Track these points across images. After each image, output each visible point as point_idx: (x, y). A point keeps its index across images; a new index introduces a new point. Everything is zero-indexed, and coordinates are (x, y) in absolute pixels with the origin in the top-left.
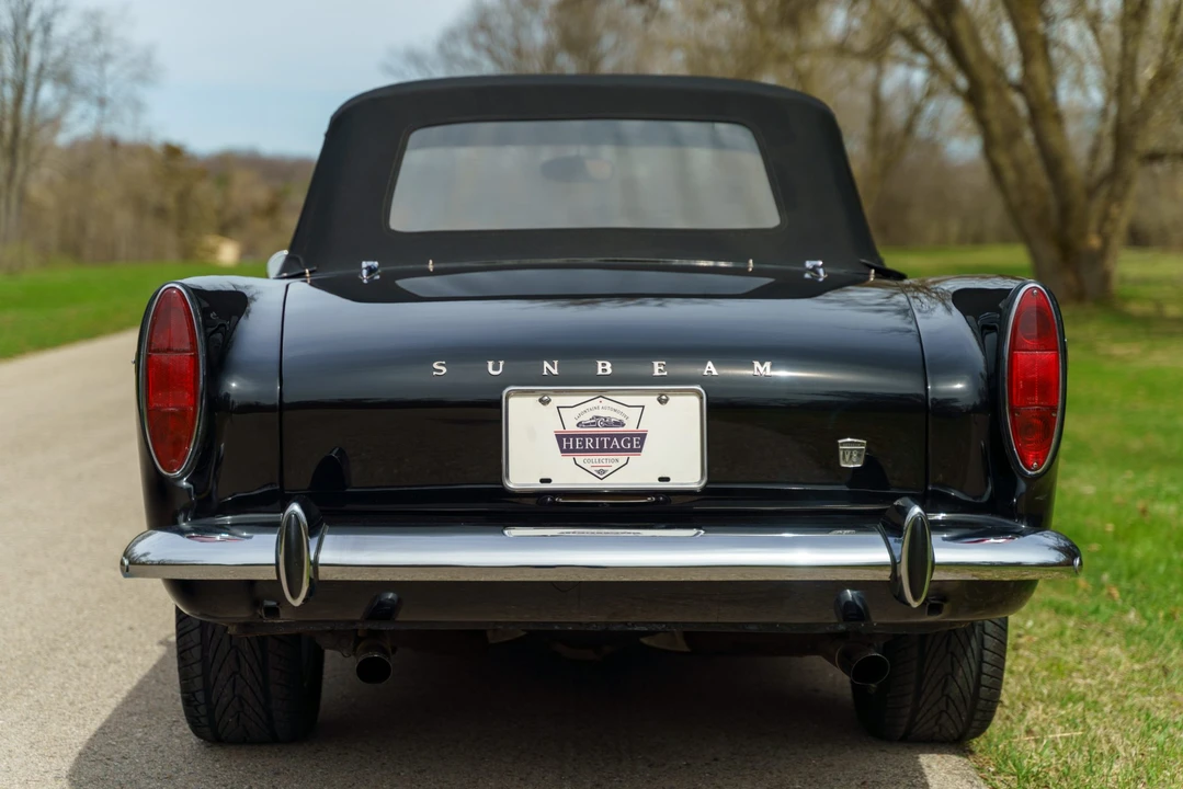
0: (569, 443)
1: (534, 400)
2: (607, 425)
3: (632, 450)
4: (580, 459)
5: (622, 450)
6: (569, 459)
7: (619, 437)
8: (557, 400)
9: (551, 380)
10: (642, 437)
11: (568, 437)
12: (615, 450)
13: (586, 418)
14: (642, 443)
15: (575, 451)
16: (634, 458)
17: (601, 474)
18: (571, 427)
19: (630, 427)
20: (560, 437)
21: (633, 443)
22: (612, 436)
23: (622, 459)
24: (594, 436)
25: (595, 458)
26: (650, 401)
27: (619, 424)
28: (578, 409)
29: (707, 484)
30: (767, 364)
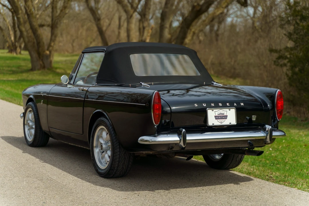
0: (217, 118)
1: (211, 110)
2: (222, 114)
3: (226, 118)
4: (218, 120)
5: (224, 119)
6: (217, 120)
7: (224, 116)
8: (215, 110)
9: (213, 107)
10: (227, 116)
11: (216, 116)
12: (223, 119)
13: (219, 113)
14: (227, 117)
15: (217, 119)
16: (226, 120)
17: (221, 123)
18: (217, 115)
19: (225, 115)
20: (215, 117)
21: (225, 117)
22: (223, 116)
23: (224, 120)
24: (220, 116)
25: (220, 120)
26: (228, 110)
27: (224, 114)
28: (218, 112)
29: (237, 123)
30: (243, 103)
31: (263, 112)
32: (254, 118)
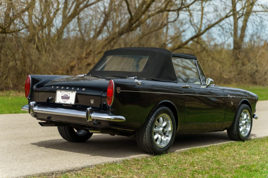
0: (63, 98)
1: (60, 92)
2: (66, 95)
3: (68, 99)
4: (63, 100)
7: (67, 97)
8: (62, 92)
9: (62, 89)
10: (69, 97)
12: (67, 99)
13: (64, 94)
16: (68, 100)
17: (65, 102)
18: (63, 96)
19: (68, 96)
20: (62, 97)
21: (68, 98)
22: (66, 97)
23: (67, 100)
24: (65, 97)
26: (71, 93)
27: (67, 95)
28: (64, 93)
29: (75, 104)
30: (85, 89)
31: (100, 97)
32: (92, 102)
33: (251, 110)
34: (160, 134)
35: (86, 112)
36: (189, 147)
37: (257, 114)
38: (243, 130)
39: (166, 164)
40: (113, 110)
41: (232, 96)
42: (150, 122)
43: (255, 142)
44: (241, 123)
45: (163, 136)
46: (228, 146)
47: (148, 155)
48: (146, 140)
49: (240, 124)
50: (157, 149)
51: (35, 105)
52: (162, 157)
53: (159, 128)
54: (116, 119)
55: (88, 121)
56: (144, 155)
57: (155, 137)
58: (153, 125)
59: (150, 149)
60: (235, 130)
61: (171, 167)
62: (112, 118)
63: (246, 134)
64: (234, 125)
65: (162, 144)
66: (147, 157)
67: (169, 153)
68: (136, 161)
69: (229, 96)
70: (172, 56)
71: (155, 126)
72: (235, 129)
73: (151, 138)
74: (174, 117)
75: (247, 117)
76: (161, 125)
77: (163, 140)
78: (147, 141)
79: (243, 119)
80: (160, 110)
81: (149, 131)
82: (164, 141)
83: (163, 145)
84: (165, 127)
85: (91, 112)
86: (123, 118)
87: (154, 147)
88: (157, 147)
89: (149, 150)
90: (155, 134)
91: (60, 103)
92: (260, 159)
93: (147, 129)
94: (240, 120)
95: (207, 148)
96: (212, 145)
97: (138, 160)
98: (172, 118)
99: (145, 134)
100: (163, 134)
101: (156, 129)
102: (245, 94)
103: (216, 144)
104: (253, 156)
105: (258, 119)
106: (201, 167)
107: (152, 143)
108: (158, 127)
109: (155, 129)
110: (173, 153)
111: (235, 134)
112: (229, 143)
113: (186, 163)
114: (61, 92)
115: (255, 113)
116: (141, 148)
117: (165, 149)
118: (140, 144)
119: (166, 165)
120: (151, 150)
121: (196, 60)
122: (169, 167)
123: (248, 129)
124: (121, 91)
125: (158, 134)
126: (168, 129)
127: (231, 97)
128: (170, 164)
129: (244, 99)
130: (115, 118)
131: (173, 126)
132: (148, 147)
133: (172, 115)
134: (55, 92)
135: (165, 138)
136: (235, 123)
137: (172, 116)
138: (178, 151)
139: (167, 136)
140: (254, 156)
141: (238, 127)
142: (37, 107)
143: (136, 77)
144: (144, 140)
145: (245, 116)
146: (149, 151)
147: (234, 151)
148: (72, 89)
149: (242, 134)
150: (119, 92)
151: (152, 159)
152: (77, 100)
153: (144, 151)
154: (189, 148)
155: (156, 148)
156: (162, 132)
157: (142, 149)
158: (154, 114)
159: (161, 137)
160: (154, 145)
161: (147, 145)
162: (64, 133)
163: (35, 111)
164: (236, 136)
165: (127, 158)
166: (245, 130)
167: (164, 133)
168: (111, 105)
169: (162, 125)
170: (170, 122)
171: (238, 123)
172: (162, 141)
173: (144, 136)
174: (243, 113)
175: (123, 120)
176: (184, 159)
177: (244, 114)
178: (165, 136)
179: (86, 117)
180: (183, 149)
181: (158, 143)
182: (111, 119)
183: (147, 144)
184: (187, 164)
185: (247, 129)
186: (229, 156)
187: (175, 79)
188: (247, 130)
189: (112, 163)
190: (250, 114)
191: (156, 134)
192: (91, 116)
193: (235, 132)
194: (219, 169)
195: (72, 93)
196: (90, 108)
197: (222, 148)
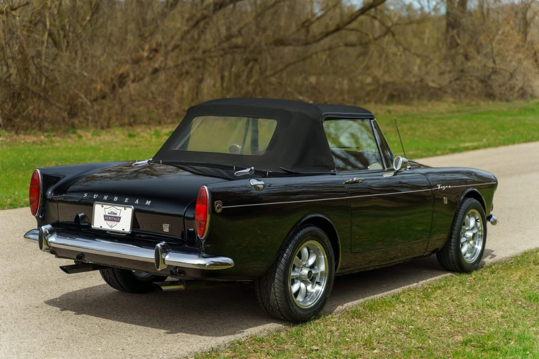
0: (107, 218)
1: (100, 206)
2: (114, 214)
3: (118, 221)
4: (108, 222)
5: (116, 221)
6: (105, 222)
7: (116, 217)
8: (105, 206)
9: (105, 201)
10: (120, 218)
11: (106, 216)
12: (115, 221)
13: (110, 212)
16: (118, 223)
17: (111, 226)
18: (107, 214)
19: (118, 215)
20: (104, 216)
21: (117, 219)
22: (114, 217)
23: (116, 223)
24: (111, 217)
26: (122, 208)
27: (116, 214)
28: (109, 209)
29: (132, 232)
30: (150, 202)
31: (182, 218)
32: (166, 228)
33: (483, 209)
34: (303, 281)
35: (154, 251)
36: (363, 297)
37: (495, 213)
38: (468, 250)
39: (317, 345)
40: (208, 246)
41: (445, 186)
42: (283, 260)
43: (493, 272)
44: (464, 236)
45: (309, 285)
46: (439, 288)
47: (281, 325)
48: (276, 296)
49: (463, 240)
50: (299, 311)
51: (51, 232)
52: (308, 328)
53: (301, 270)
54: (216, 264)
55: (159, 270)
56: (272, 326)
57: (295, 288)
58: (290, 265)
59: (283, 313)
60: (451, 253)
61: (327, 352)
62: (207, 264)
63: (475, 259)
64: (451, 242)
65: (308, 299)
66: (279, 331)
67: (321, 319)
68: (257, 343)
69: (439, 188)
70: (324, 119)
71: (294, 266)
72: (452, 251)
73: (286, 291)
74: (330, 245)
75: (476, 224)
76: (304, 263)
77: (309, 292)
78: (278, 298)
79: (467, 228)
80: (304, 234)
81: (282, 279)
82: (311, 295)
83: (310, 304)
84: (312, 267)
85: (165, 250)
86: (229, 260)
87: (293, 311)
88: (298, 310)
89: (283, 315)
90: (293, 282)
91: (101, 228)
92: (502, 317)
93: (278, 276)
94: (462, 231)
95: (397, 297)
96: (406, 287)
97: (262, 341)
98: (327, 248)
99: (273, 285)
100: (309, 281)
101: (296, 272)
102: (469, 176)
103: (415, 284)
104: (488, 312)
105: (498, 224)
106: (385, 350)
107: (288, 303)
108: (298, 268)
109: (293, 274)
110: (330, 316)
111: (453, 260)
112: (440, 280)
113: (356, 341)
114: (102, 206)
115: (491, 213)
116: (267, 311)
117: (314, 309)
118: (263, 303)
119: (317, 350)
120: (285, 316)
121: (372, 121)
122: (324, 354)
123: (479, 247)
124: (223, 209)
125: (299, 282)
126: (318, 269)
127: (444, 188)
128: (324, 345)
129: (471, 189)
130: (212, 263)
131: (328, 262)
132: (279, 310)
133: (327, 241)
134: (90, 205)
135: (313, 288)
136: (453, 239)
137: (327, 243)
138: (340, 308)
139: (319, 284)
140: (491, 310)
141: (458, 246)
142: (55, 235)
143: (253, 168)
144: (272, 297)
145: (472, 222)
146: (282, 317)
147: (450, 301)
148: (125, 201)
149: (467, 258)
150: (219, 211)
151: (289, 334)
152: (135, 223)
153: (272, 317)
154: (361, 300)
155: (295, 310)
156: (307, 276)
157: (269, 313)
158: (291, 245)
159: (306, 287)
160: (293, 306)
161: (278, 306)
162: (112, 277)
163: (52, 245)
164: (453, 263)
165: (238, 336)
166: (472, 250)
167: (312, 279)
168: (204, 236)
169: (308, 263)
170: (323, 257)
171: (459, 238)
172: (308, 294)
173: (272, 288)
174: (467, 217)
175: (229, 265)
176: (353, 330)
177: (469, 217)
178: (313, 284)
179: (154, 261)
180: (350, 304)
181: (300, 299)
182: (205, 265)
183: (278, 304)
184: (357, 343)
185: (476, 246)
186: (441, 315)
187: (331, 166)
188: (476, 249)
189: (209, 352)
190: (483, 216)
191: (296, 282)
192: (164, 260)
193: (452, 256)
194: (421, 350)
195: (125, 209)
196: (163, 243)
197: (427, 295)
